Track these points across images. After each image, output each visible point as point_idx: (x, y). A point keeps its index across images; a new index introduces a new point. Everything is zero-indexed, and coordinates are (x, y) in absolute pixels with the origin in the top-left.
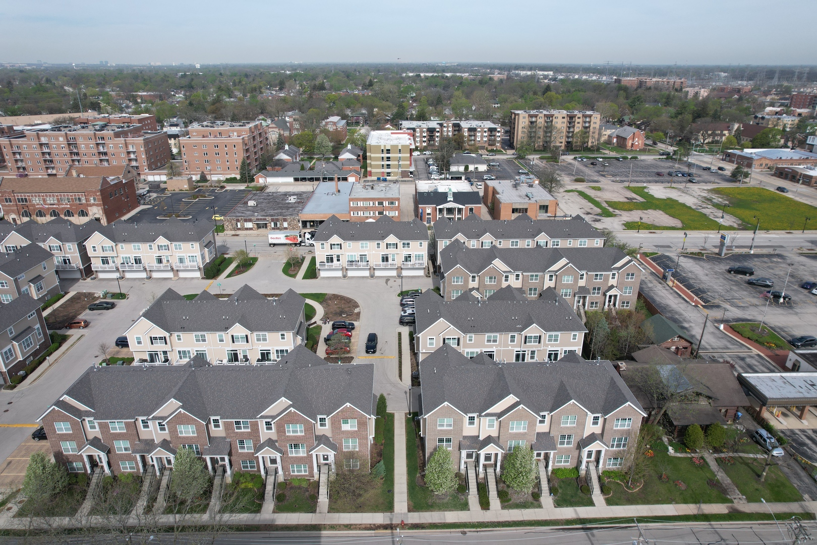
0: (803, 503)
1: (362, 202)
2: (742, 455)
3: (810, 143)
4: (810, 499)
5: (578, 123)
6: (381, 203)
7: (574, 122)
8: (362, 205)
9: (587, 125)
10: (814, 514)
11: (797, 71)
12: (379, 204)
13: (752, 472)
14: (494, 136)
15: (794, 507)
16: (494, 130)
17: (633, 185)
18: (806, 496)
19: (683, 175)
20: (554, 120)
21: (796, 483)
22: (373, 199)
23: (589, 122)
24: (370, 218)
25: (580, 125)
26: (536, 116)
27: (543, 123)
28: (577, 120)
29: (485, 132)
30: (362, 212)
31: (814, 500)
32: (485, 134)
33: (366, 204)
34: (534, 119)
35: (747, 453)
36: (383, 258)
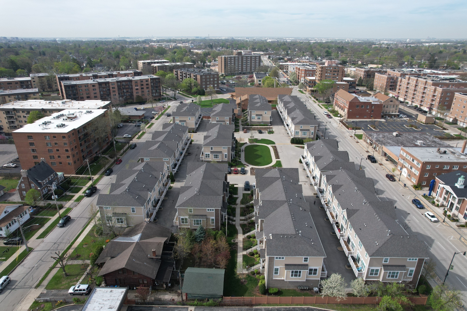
0: (44, 288)
2: (83, 277)
4: (43, 292)
10: (37, 289)
13: (72, 274)
15: (45, 283)
18: (45, 292)
21: (54, 292)
31: (41, 293)
35: (83, 280)
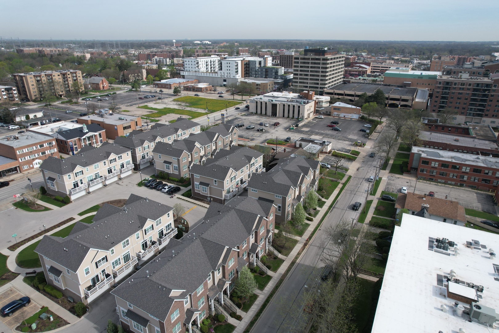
1: (26, 149)
3: (182, 74)
5: (69, 78)
6: (42, 146)
7: (67, 77)
8: (27, 151)
9: (75, 78)
11: (114, 43)
12: (41, 146)
14: (12, 93)
16: (11, 89)
17: (140, 105)
19: (152, 97)
20: (54, 78)
22: (35, 144)
23: (76, 76)
24: (36, 159)
25: (71, 79)
26: (40, 76)
27: (46, 80)
28: (68, 76)
29: (3, 91)
30: (28, 157)
32: (4, 93)
33: (30, 149)
34: (39, 78)
36: (109, 171)
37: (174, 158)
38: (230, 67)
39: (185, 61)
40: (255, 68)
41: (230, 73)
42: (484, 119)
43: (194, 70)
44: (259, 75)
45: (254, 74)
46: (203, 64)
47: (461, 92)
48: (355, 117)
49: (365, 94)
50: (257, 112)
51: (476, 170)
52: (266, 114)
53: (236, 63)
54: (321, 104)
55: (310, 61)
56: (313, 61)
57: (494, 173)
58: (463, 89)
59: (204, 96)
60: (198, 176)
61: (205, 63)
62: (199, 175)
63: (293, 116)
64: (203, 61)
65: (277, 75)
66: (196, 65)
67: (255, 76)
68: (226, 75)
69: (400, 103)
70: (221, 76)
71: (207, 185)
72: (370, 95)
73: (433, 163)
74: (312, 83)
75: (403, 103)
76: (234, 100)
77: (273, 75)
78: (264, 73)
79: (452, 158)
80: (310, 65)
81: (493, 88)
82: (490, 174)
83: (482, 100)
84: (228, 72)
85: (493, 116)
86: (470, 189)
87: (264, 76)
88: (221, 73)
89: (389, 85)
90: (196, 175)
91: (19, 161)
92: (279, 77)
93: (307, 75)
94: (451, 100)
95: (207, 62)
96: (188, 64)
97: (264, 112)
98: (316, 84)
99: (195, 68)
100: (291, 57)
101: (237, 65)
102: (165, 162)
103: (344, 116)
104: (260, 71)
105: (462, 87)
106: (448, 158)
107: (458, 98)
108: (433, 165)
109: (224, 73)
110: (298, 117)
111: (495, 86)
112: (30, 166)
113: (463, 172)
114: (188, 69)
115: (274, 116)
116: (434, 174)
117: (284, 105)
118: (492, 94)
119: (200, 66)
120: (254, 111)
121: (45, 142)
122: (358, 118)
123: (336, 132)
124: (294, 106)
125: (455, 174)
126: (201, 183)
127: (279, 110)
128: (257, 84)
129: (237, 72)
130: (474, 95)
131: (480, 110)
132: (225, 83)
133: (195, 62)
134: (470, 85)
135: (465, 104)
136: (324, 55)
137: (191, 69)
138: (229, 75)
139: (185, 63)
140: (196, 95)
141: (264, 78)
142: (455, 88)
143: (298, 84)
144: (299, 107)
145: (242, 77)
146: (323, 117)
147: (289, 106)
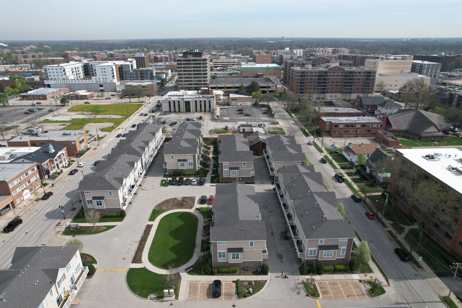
1: (16, 181)
8: (17, 183)
12: (26, 175)
19: (39, 110)
22: (21, 174)
24: (25, 189)
30: (18, 189)
33: (19, 180)
36: (134, 179)
37: (189, 155)
38: (105, 72)
39: (48, 69)
40: (129, 71)
41: (106, 78)
42: (326, 94)
43: (61, 78)
44: (135, 77)
45: (129, 77)
46: (70, 71)
47: (311, 78)
48: (249, 104)
49: (242, 85)
50: (170, 110)
51: (363, 125)
52: (179, 111)
53: (111, 67)
54: (219, 97)
55: (192, 62)
56: (195, 62)
57: (372, 126)
58: (312, 76)
59: (96, 103)
60: (227, 164)
61: (71, 70)
62: (228, 162)
63: (205, 110)
64: (69, 68)
65: (153, 76)
66: (63, 73)
67: (130, 79)
68: (102, 80)
69: (268, 90)
70: (96, 81)
71: (237, 168)
72: (247, 86)
73: (341, 125)
74: (196, 81)
75: (270, 90)
76: (130, 103)
77: (149, 77)
78: (139, 76)
79: (347, 120)
80: (192, 66)
81: (329, 74)
82: (370, 126)
83: (324, 83)
84: (104, 77)
85: (331, 92)
86: (362, 138)
87: (140, 78)
88: (96, 79)
89: (247, 77)
90: (225, 163)
91: (12, 195)
92: (155, 78)
93: (190, 74)
94: (306, 84)
95: (72, 69)
96: (52, 73)
97: (177, 109)
98: (199, 81)
99: (62, 75)
100: (143, 59)
101: (113, 70)
102: (179, 160)
103: (241, 104)
104: (134, 74)
105: (338, 74)
106: (345, 121)
107: (310, 82)
108: (340, 127)
109: (99, 79)
110: (210, 110)
111: (329, 73)
112: (21, 199)
113: (357, 128)
114: (53, 77)
115: (188, 112)
116: (342, 132)
117: (196, 101)
118: (329, 78)
119: (67, 74)
120: (168, 110)
121: (28, 170)
122: (251, 105)
123: (249, 117)
124: (205, 101)
125: (353, 130)
126: (231, 168)
127: (192, 106)
128: (143, 86)
129: (113, 76)
130: (319, 79)
131: (323, 89)
132: (102, 88)
133: (61, 69)
134: (316, 73)
135: (315, 86)
136: (201, 57)
137: (56, 77)
138: (105, 80)
139: (48, 71)
140: (86, 103)
141: (141, 80)
142: (356, 76)
143: (184, 83)
144: (210, 101)
145: (118, 80)
146: (227, 107)
147: (200, 101)
